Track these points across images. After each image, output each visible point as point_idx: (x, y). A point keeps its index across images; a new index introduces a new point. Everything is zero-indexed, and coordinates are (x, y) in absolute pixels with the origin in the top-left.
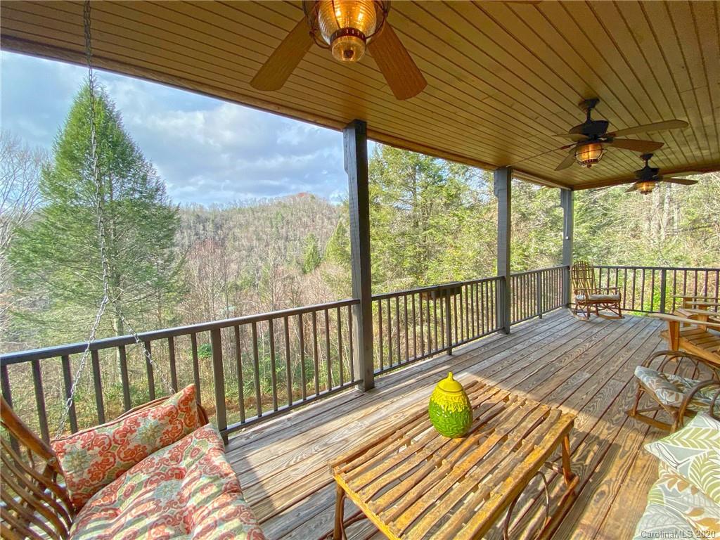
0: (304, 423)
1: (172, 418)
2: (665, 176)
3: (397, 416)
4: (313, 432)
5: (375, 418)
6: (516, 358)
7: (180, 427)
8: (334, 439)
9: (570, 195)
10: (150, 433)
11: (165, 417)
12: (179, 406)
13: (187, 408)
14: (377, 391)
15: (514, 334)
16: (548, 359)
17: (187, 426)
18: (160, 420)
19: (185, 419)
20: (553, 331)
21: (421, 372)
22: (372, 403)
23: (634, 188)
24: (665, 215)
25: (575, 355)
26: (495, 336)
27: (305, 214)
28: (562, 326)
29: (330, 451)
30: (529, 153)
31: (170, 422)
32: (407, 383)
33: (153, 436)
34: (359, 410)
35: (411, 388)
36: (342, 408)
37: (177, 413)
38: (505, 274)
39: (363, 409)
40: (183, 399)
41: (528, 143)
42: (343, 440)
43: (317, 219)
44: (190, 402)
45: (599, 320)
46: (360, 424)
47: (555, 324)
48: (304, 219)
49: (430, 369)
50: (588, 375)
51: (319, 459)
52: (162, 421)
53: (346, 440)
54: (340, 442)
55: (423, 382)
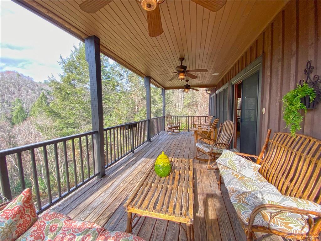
0: (72, 203)
1: (22, 215)
2: (191, 88)
3: (123, 183)
4: (80, 206)
5: (113, 187)
6: (157, 149)
7: (28, 219)
8: (96, 204)
9: (164, 91)
10: (7, 230)
11: (16, 215)
12: (24, 205)
13: (30, 205)
14: (107, 176)
15: (153, 141)
16: (167, 148)
17: (33, 217)
18: (12, 218)
19: (31, 213)
20: (164, 138)
21: (125, 162)
22: (108, 182)
23: (184, 91)
24: (182, 101)
25: (173, 145)
26: (147, 143)
27: (12, 85)
28: (166, 137)
29: (97, 210)
30: (158, 73)
31: (21, 217)
32: (121, 168)
33: (10, 231)
34: (103, 187)
35: (123, 170)
36: (92, 189)
37: (24, 210)
38: (149, 119)
39: (104, 186)
40: (25, 199)
41: (160, 69)
42: (101, 203)
43: (22, 89)
44: (30, 201)
45: (174, 133)
46: (107, 193)
47: (163, 136)
48: (12, 89)
49: (128, 160)
50: (179, 150)
51: (93, 217)
52: (14, 219)
53: (103, 202)
54: (100, 204)
55: (127, 166)
